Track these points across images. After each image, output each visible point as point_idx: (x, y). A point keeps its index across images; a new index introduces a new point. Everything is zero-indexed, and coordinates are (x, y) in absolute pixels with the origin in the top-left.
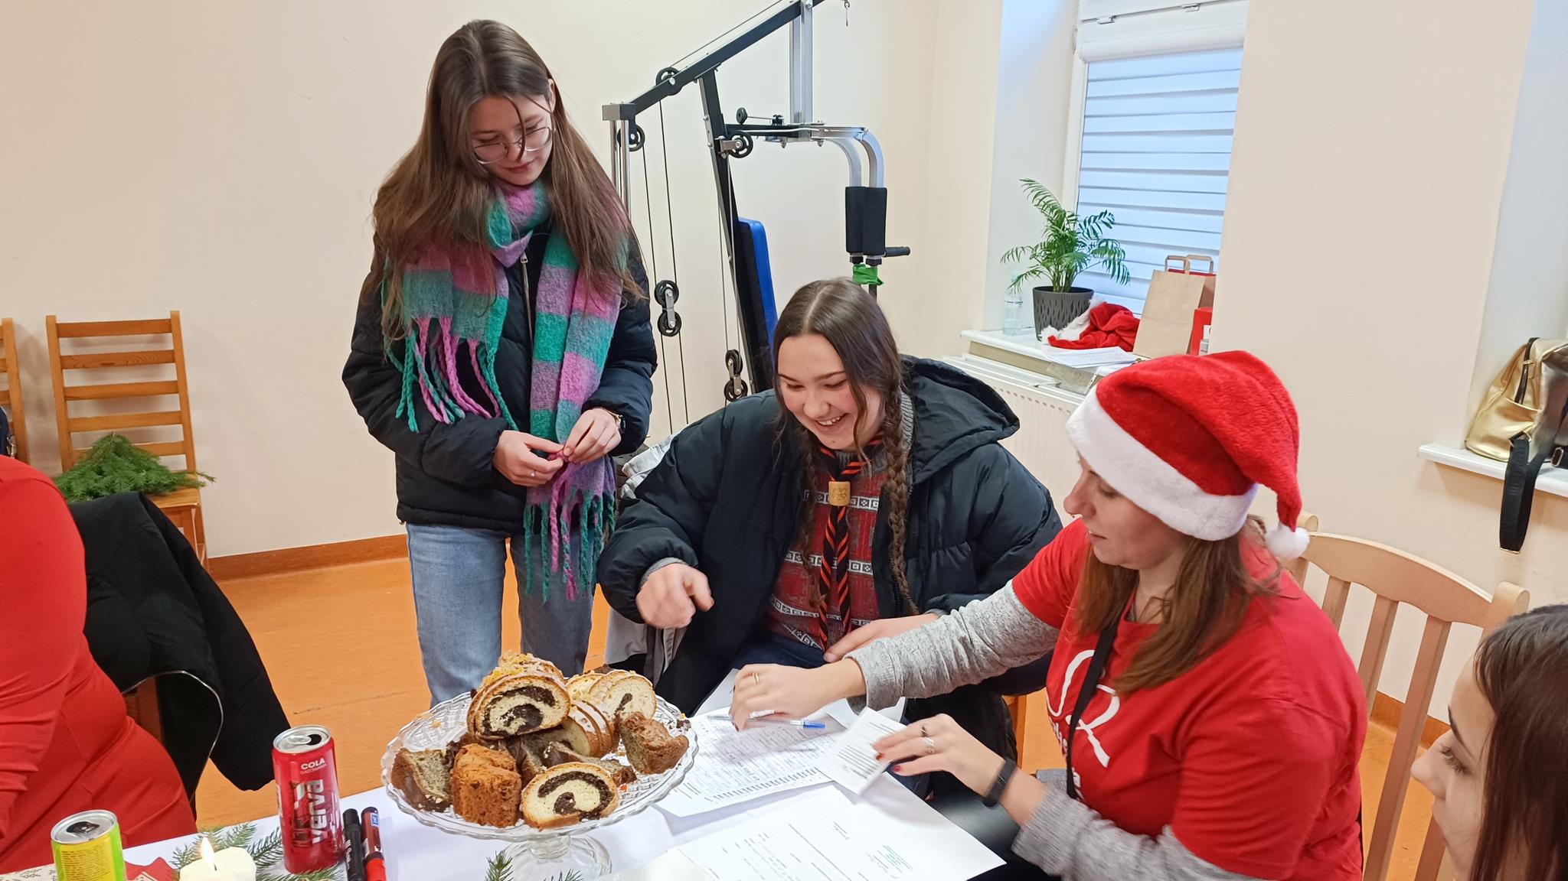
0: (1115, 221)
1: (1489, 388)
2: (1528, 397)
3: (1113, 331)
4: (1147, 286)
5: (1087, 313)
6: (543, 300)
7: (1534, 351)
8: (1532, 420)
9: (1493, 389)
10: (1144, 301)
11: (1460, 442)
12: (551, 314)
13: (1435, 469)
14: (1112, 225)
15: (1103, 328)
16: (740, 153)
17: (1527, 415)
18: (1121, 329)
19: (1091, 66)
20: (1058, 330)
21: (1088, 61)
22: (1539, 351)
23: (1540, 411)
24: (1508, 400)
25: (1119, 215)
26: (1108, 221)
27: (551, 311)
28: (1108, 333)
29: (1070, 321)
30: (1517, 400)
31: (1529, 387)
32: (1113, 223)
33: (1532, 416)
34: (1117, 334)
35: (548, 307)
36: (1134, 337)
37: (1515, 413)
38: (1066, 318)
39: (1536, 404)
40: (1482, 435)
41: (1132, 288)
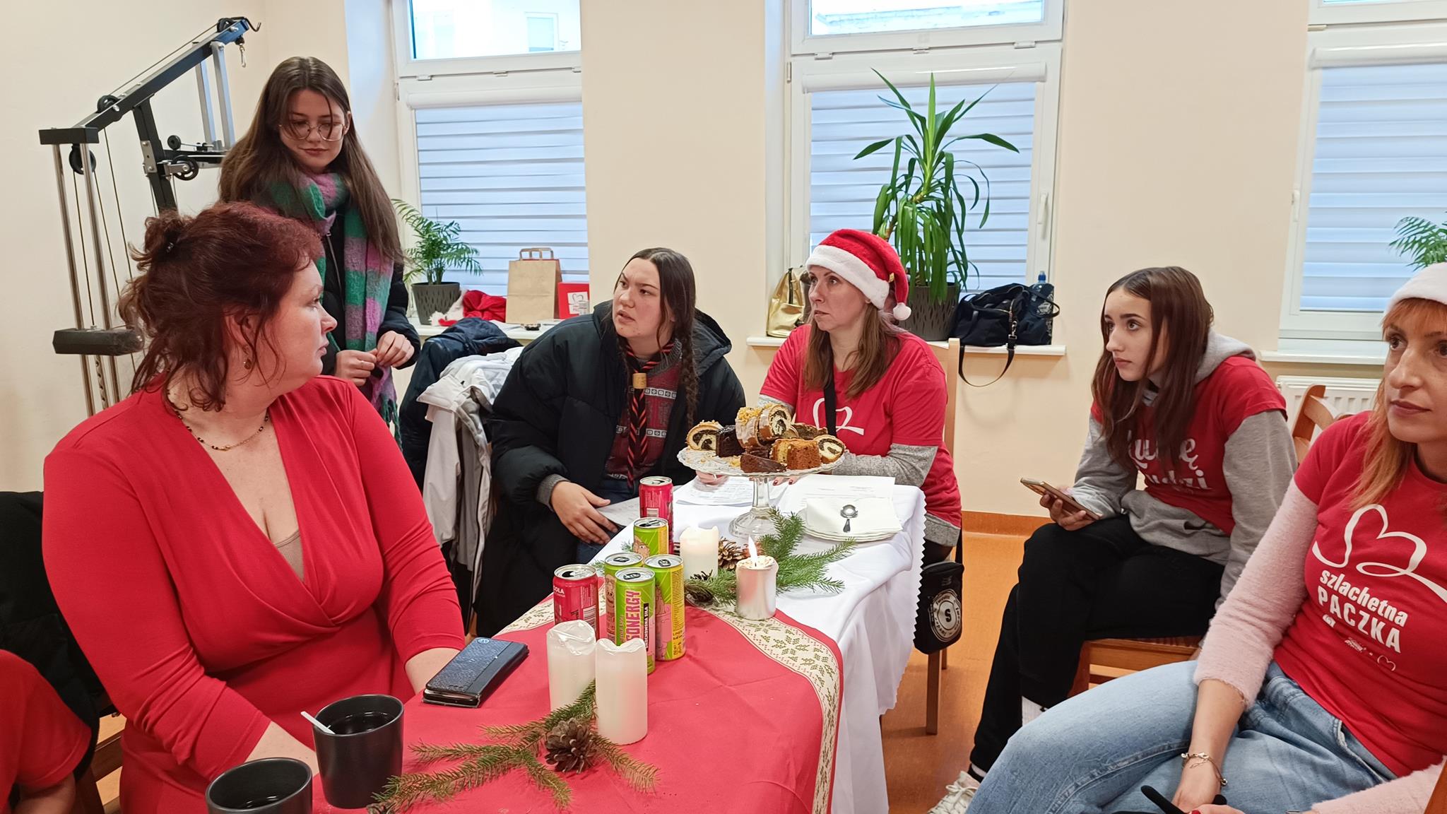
0: (461, 229)
1: (771, 300)
2: (795, 301)
3: (487, 309)
4: (506, 276)
5: (460, 299)
6: (350, 262)
7: (794, 275)
8: (800, 312)
9: (773, 300)
10: (506, 287)
11: (765, 334)
12: (356, 271)
13: (753, 351)
14: (458, 232)
15: (479, 308)
16: (186, 176)
17: (796, 311)
18: (493, 306)
19: (417, 111)
20: (444, 313)
21: (413, 108)
22: (797, 275)
23: (803, 307)
24: (785, 304)
25: (463, 224)
26: (454, 230)
27: (356, 269)
28: (482, 311)
29: (450, 306)
30: (790, 303)
31: (794, 295)
32: (460, 231)
33: (800, 310)
34: (490, 311)
35: (354, 266)
36: (505, 311)
37: (790, 310)
38: (447, 305)
39: (800, 303)
40: (777, 326)
41: (485, 277)
